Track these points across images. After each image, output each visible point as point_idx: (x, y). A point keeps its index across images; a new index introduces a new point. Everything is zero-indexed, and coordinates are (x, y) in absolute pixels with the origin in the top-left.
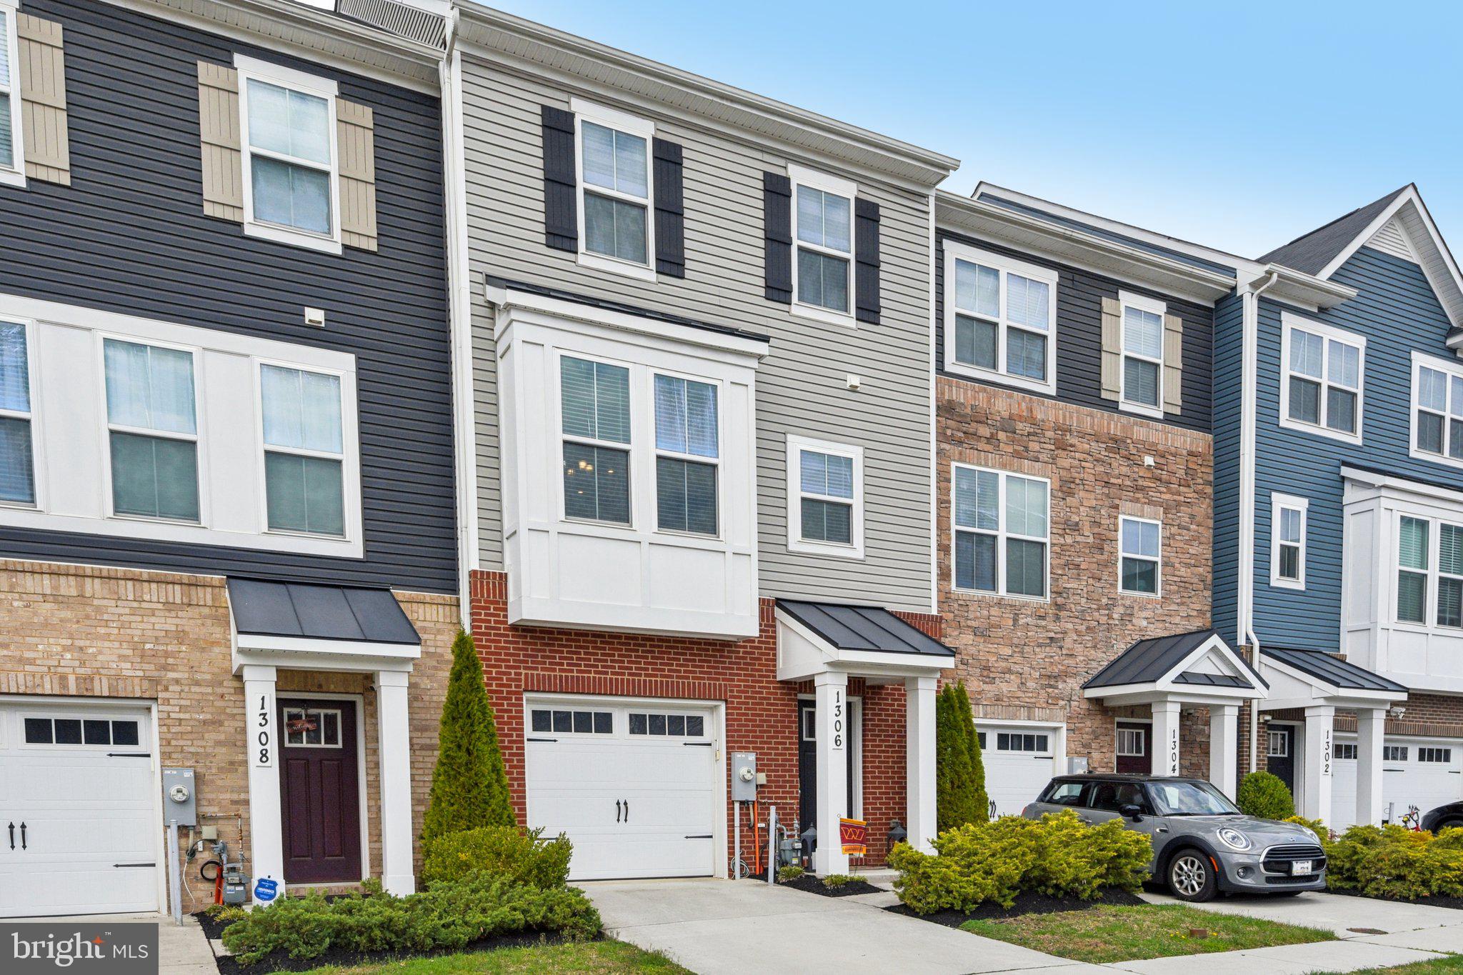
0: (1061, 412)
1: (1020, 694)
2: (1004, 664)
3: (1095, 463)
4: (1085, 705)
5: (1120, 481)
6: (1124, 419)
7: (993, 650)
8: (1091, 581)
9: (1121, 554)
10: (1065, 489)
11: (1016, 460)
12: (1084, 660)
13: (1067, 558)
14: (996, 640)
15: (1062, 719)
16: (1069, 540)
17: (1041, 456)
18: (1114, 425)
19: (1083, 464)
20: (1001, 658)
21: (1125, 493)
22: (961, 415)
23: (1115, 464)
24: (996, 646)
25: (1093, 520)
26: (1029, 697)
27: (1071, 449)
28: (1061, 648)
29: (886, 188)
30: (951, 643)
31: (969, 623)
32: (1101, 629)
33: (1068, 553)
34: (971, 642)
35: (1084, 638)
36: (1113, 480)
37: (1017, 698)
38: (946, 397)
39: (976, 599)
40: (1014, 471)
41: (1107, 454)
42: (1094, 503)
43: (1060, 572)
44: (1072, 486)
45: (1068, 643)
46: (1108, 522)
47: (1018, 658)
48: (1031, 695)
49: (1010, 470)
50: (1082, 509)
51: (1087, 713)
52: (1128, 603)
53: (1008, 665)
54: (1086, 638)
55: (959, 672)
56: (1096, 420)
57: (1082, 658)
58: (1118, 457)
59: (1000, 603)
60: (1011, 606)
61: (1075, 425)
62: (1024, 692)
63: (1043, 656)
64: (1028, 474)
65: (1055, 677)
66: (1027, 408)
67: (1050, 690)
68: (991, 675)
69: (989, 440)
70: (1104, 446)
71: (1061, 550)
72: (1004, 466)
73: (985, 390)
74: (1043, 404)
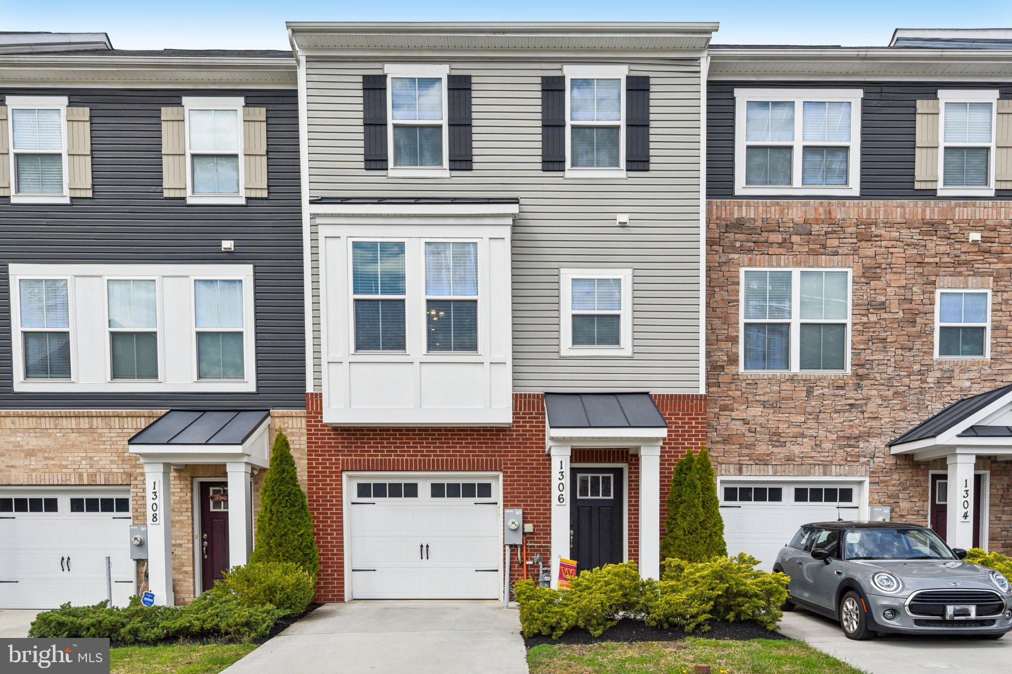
0: (865, 209)
1: (813, 454)
2: (796, 430)
3: (905, 247)
4: (892, 461)
5: (937, 260)
6: (943, 204)
7: (784, 419)
8: (899, 352)
9: (937, 324)
10: (867, 275)
11: (811, 257)
12: (890, 421)
13: (871, 334)
14: (788, 410)
15: (864, 474)
16: (873, 318)
17: (840, 251)
18: (930, 210)
19: (891, 250)
20: (791, 424)
21: (942, 269)
22: (749, 228)
23: (930, 245)
24: (787, 415)
25: (903, 297)
26: (824, 457)
27: (877, 239)
28: (863, 412)
29: (657, 62)
30: (738, 416)
31: (757, 398)
32: (911, 393)
33: (871, 330)
34: (760, 414)
35: (890, 402)
36: (927, 260)
37: (811, 457)
38: (736, 216)
39: (766, 377)
40: (809, 267)
41: (921, 237)
42: (903, 283)
43: (862, 347)
44: (878, 271)
45: (871, 407)
46: (922, 297)
47: (812, 424)
48: (827, 454)
49: (805, 266)
50: (889, 290)
51: (893, 468)
52: (946, 367)
53: (801, 430)
54: (893, 402)
55: (746, 439)
56: (907, 210)
57: (888, 420)
58: (935, 238)
59: (792, 379)
60: (805, 380)
61: (882, 217)
62: (819, 452)
63: (841, 420)
64: (825, 267)
65: (855, 438)
66: (825, 211)
67: (849, 449)
68: (782, 440)
69: (780, 245)
70: (918, 231)
71: (862, 328)
72: (798, 264)
73: (778, 204)
74: (844, 205)
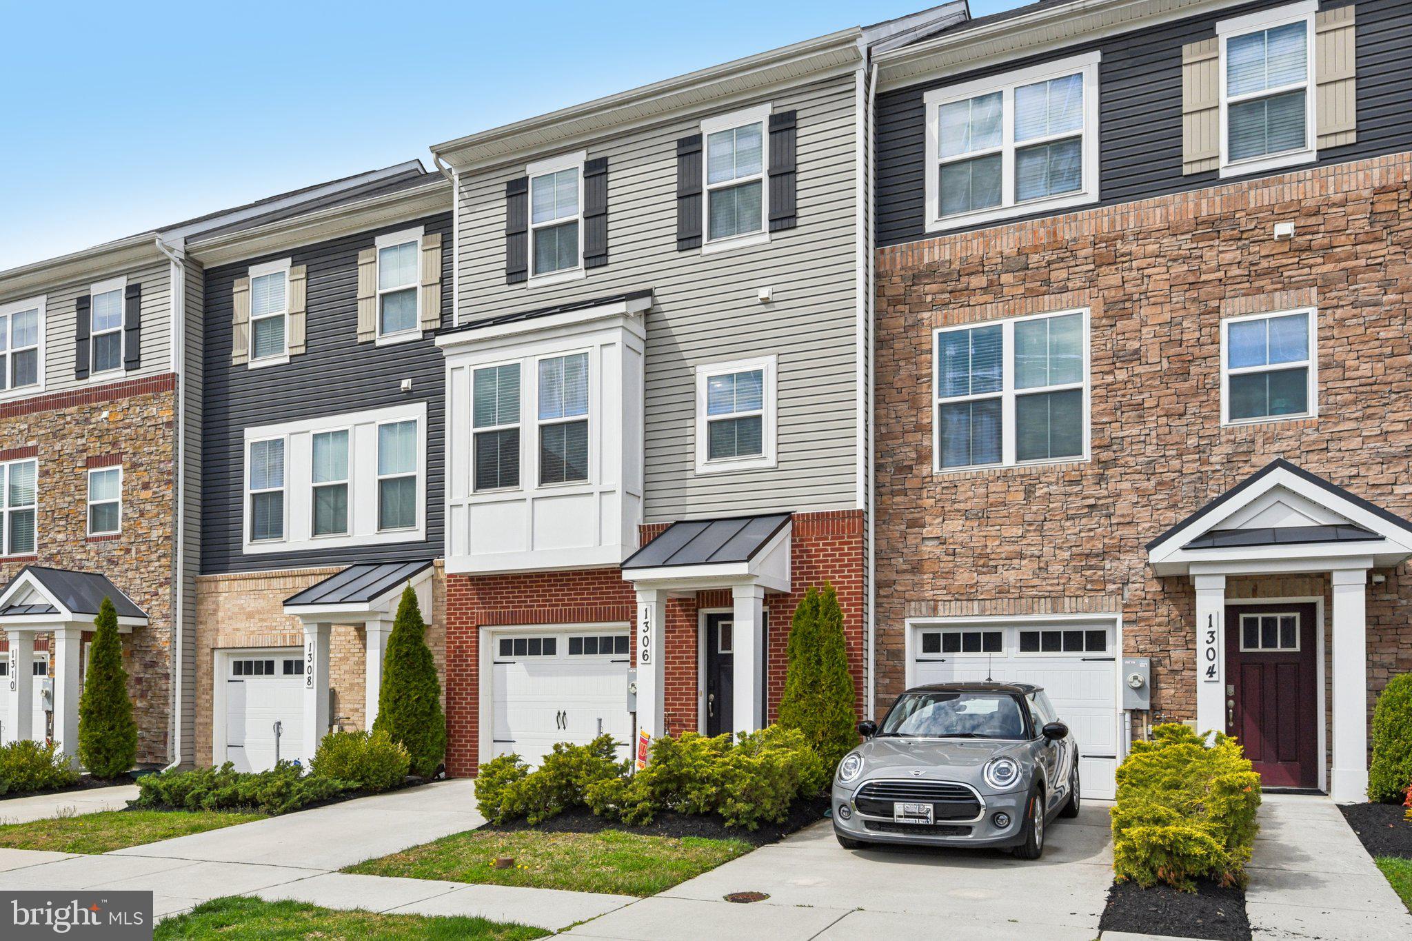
0: (1105, 219)
1: (1036, 582)
2: (1011, 548)
3: (1170, 264)
4: (1155, 587)
5: (1221, 274)
6: (1231, 189)
7: (993, 534)
8: (1163, 420)
9: (1225, 373)
10: (1110, 313)
11: (1029, 300)
12: (1151, 527)
13: (1119, 399)
14: (999, 521)
15: (1113, 608)
16: (1121, 375)
17: (1070, 285)
18: (1208, 203)
19: (1146, 272)
20: (1003, 540)
21: (1229, 288)
22: (943, 275)
23: (1208, 254)
24: (998, 528)
25: (1166, 339)
26: (1051, 585)
27: (1124, 259)
28: (1109, 516)
30: (931, 533)
31: (956, 506)
32: (1185, 481)
33: (1119, 393)
34: (960, 528)
35: (1152, 498)
36: (1204, 278)
37: (1033, 587)
38: (926, 261)
39: (968, 477)
40: (1027, 314)
41: (1194, 245)
42: (1167, 317)
43: (1105, 419)
44: (1128, 305)
45: (1122, 507)
46: (1197, 334)
47: (1033, 537)
48: (1056, 581)
49: (1021, 315)
50: (1144, 330)
51: (1159, 598)
52: (1240, 437)
53: (1016, 548)
54: (1155, 497)
55: (942, 565)
56: (1172, 209)
57: (1147, 525)
58: (1217, 242)
59: (1005, 476)
60: (1023, 476)
61: (1132, 226)
62: (1045, 579)
63: (1077, 530)
64: (1050, 311)
65: (1097, 555)
66: (1048, 233)
67: (1089, 573)
68: (991, 563)
69: (985, 290)
70: (1189, 236)
71: (1105, 392)
72: (1010, 313)
73: (982, 235)
74: (1076, 219)
